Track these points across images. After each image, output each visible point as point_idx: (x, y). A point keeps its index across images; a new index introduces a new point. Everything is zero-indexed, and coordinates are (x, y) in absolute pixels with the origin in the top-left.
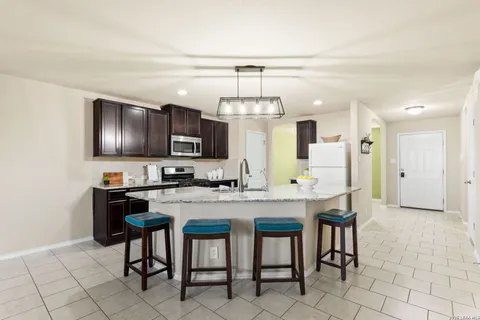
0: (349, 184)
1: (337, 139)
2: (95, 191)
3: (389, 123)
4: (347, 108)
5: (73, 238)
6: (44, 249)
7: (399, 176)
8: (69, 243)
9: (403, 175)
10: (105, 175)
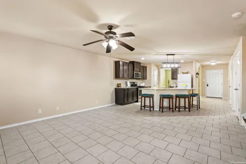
0: (192, 86)
1: (187, 73)
2: (116, 89)
3: (202, 66)
4: (192, 62)
5: (112, 103)
6: (106, 106)
7: (206, 86)
8: (111, 105)
9: (208, 85)
10: (118, 84)
